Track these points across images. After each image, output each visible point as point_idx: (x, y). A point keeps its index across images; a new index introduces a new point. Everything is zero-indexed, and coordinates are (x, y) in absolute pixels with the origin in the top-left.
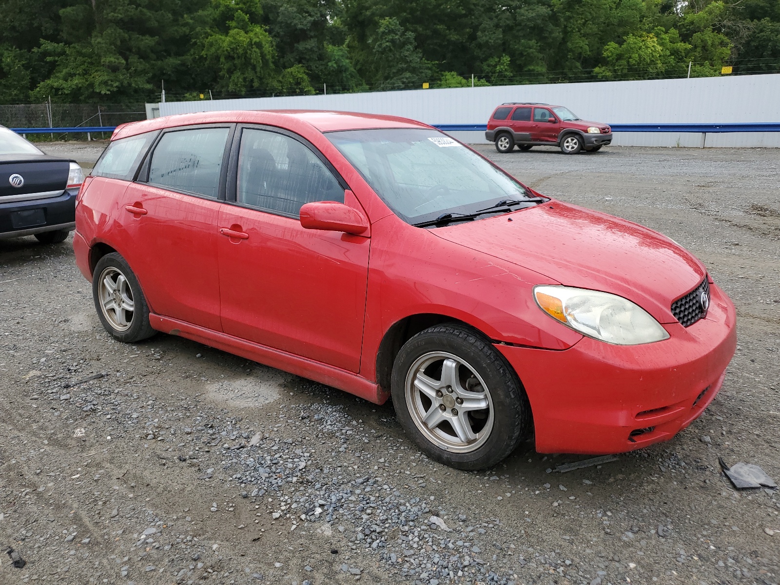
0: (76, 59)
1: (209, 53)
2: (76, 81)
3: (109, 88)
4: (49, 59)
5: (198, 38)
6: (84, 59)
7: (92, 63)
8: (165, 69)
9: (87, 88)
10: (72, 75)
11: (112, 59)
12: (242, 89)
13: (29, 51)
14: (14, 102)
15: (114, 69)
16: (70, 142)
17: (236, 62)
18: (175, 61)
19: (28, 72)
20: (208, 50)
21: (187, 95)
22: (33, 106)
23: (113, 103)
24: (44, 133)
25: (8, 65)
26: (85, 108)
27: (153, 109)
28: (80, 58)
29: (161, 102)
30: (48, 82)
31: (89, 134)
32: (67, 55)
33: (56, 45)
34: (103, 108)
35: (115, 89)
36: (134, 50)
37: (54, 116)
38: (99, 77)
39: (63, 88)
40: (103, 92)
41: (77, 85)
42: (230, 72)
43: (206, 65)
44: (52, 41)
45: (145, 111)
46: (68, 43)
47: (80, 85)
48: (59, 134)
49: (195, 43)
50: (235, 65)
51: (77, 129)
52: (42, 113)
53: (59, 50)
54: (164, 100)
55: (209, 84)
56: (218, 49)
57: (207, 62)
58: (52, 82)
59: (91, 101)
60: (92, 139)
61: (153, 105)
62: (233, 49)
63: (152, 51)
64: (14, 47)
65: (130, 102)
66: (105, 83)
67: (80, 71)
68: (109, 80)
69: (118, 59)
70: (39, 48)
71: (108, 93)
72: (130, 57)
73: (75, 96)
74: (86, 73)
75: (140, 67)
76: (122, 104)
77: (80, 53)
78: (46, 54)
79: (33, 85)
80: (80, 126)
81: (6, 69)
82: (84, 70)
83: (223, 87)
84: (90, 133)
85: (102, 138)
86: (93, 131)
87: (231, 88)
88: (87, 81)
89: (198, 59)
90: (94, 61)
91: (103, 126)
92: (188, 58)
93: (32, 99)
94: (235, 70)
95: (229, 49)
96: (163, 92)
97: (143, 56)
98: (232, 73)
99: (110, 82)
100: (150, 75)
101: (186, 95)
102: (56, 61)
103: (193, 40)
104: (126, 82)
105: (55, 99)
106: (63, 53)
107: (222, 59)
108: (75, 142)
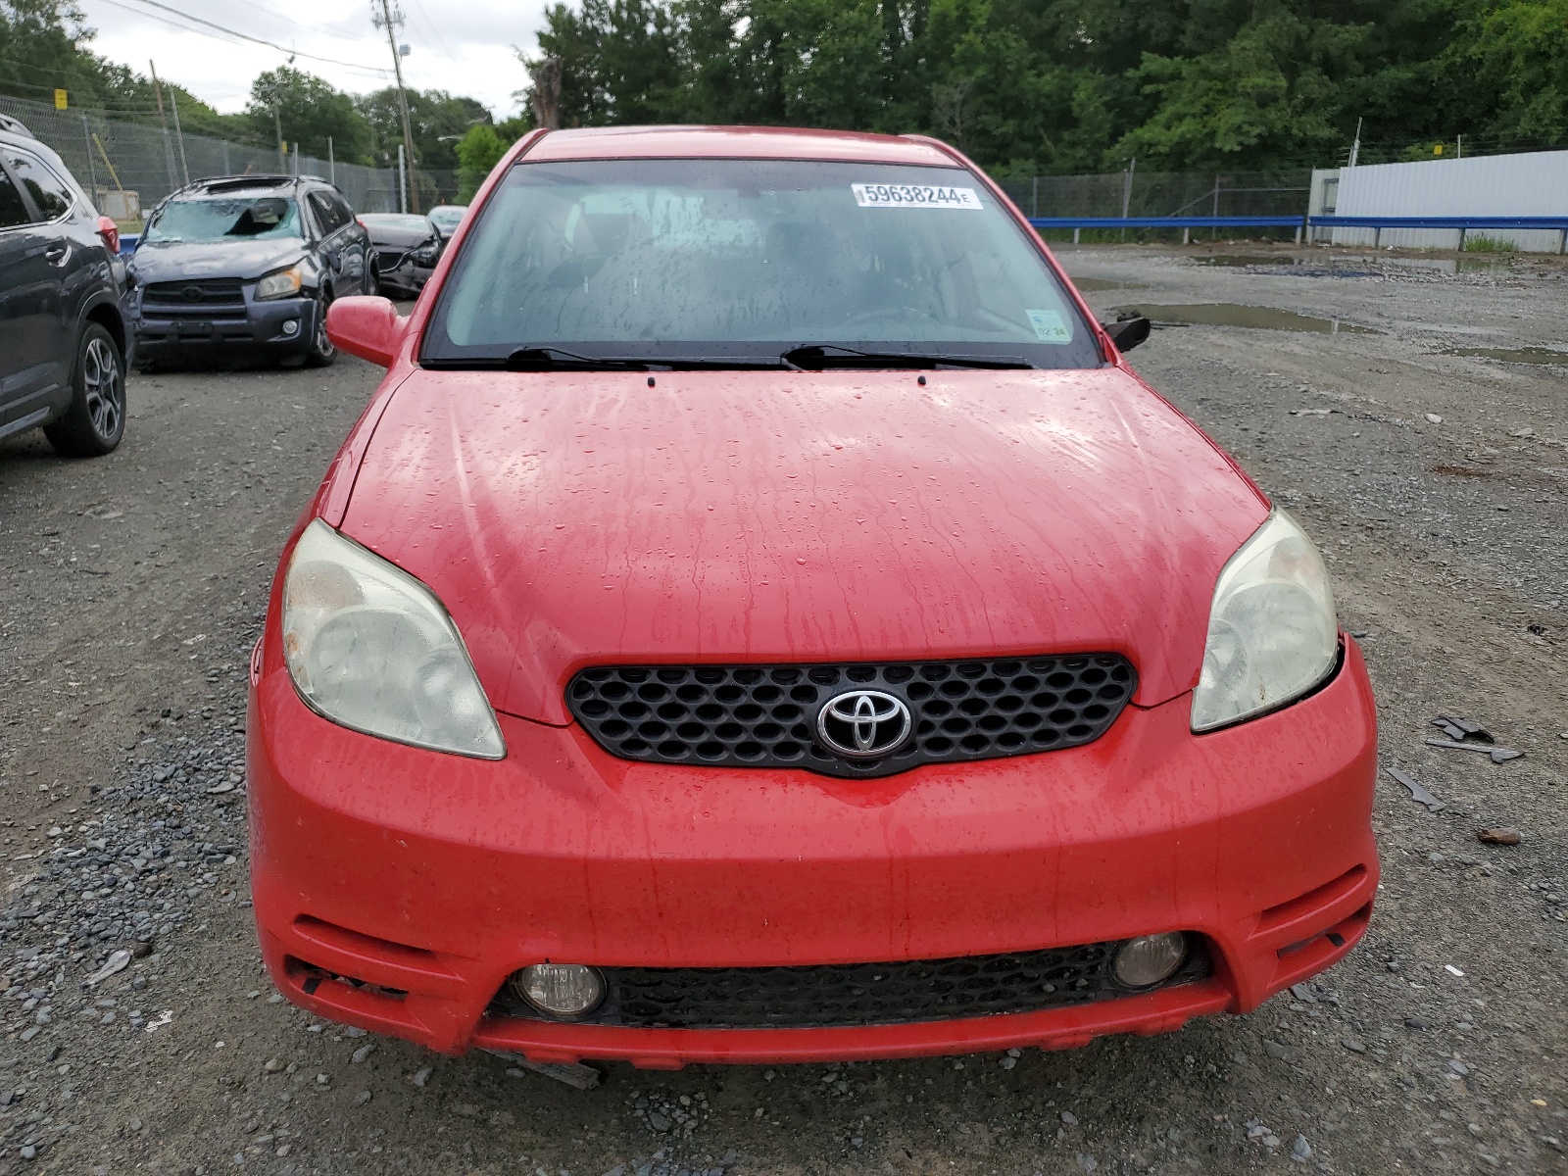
0: (1195, 85)
1: (1492, 49)
2: (1186, 128)
3: (1242, 139)
4: (1148, 89)
5: (1471, 17)
6: (1211, 85)
7: (1223, 92)
8: (1374, 93)
9: (1202, 142)
10: (1180, 117)
11: (1260, 81)
12: (1552, 129)
13: (1121, 77)
14: (1076, 171)
15: (1264, 100)
16: (1152, 245)
17: (1552, 65)
18: (1400, 75)
19: (1111, 116)
20: (1488, 43)
21: (1413, 149)
22: (1103, 177)
23: (1248, 170)
24: (1111, 228)
25: (1081, 105)
26: (1192, 179)
27: (1327, 182)
28: (1203, 83)
29: (1346, 165)
30: (1138, 131)
31: (1187, 231)
32: (1183, 79)
33: (1166, 60)
34: (1225, 180)
35: (1254, 141)
36: (1314, 58)
37: (1134, 197)
38: (1230, 116)
39: (1159, 143)
40: (1227, 148)
41: (1182, 135)
42: (1531, 89)
43: (1478, 78)
44: (1161, 55)
45: (1309, 186)
46: (1190, 55)
47: (1189, 136)
48: (1136, 230)
49: (1464, 28)
50: (1548, 74)
51: (1168, 221)
52: (1116, 191)
53: (1170, 70)
54: (1354, 161)
55: (1475, 121)
56: (1515, 37)
57: (1483, 71)
58: (1145, 133)
59: (1204, 166)
60: (1191, 241)
61: (1329, 173)
62: (1550, 36)
63: (1358, 57)
64: (1099, 71)
65: (1281, 168)
66: (1238, 130)
67: (1198, 108)
68: (1245, 122)
69: (1273, 79)
70: (1137, 68)
71: (1237, 148)
72: (1304, 73)
73: (1178, 158)
74: (1209, 110)
75: (1317, 92)
76: (1264, 171)
77: (1205, 73)
78: (1149, 79)
79: (1114, 138)
80: (1176, 216)
81: (1076, 111)
82: (1206, 106)
83: (1504, 127)
84: (1190, 228)
85: (1210, 241)
86: (1196, 224)
87: (1524, 127)
88: (1204, 127)
89: (1461, 65)
90: (1225, 87)
91: (1219, 215)
92: (1436, 67)
93: (1106, 164)
94: (1545, 84)
95: (1539, 35)
96: (1357, 143)
97: (1331, 68)
98: (1536, 91)
99: (1246, 128)
100: (1338, 108)
101: (1408, 149)
102: (1159, 93)
103: (1458, 23)
104: (1279, 125)
105: (1144, 165)
106: (1177, 76)
107: (1518, 61)
108: (1159, 245)
